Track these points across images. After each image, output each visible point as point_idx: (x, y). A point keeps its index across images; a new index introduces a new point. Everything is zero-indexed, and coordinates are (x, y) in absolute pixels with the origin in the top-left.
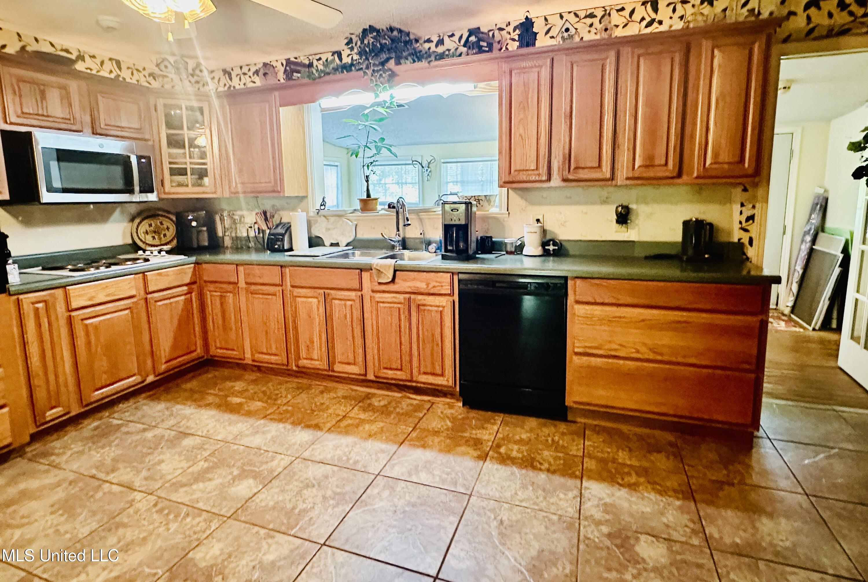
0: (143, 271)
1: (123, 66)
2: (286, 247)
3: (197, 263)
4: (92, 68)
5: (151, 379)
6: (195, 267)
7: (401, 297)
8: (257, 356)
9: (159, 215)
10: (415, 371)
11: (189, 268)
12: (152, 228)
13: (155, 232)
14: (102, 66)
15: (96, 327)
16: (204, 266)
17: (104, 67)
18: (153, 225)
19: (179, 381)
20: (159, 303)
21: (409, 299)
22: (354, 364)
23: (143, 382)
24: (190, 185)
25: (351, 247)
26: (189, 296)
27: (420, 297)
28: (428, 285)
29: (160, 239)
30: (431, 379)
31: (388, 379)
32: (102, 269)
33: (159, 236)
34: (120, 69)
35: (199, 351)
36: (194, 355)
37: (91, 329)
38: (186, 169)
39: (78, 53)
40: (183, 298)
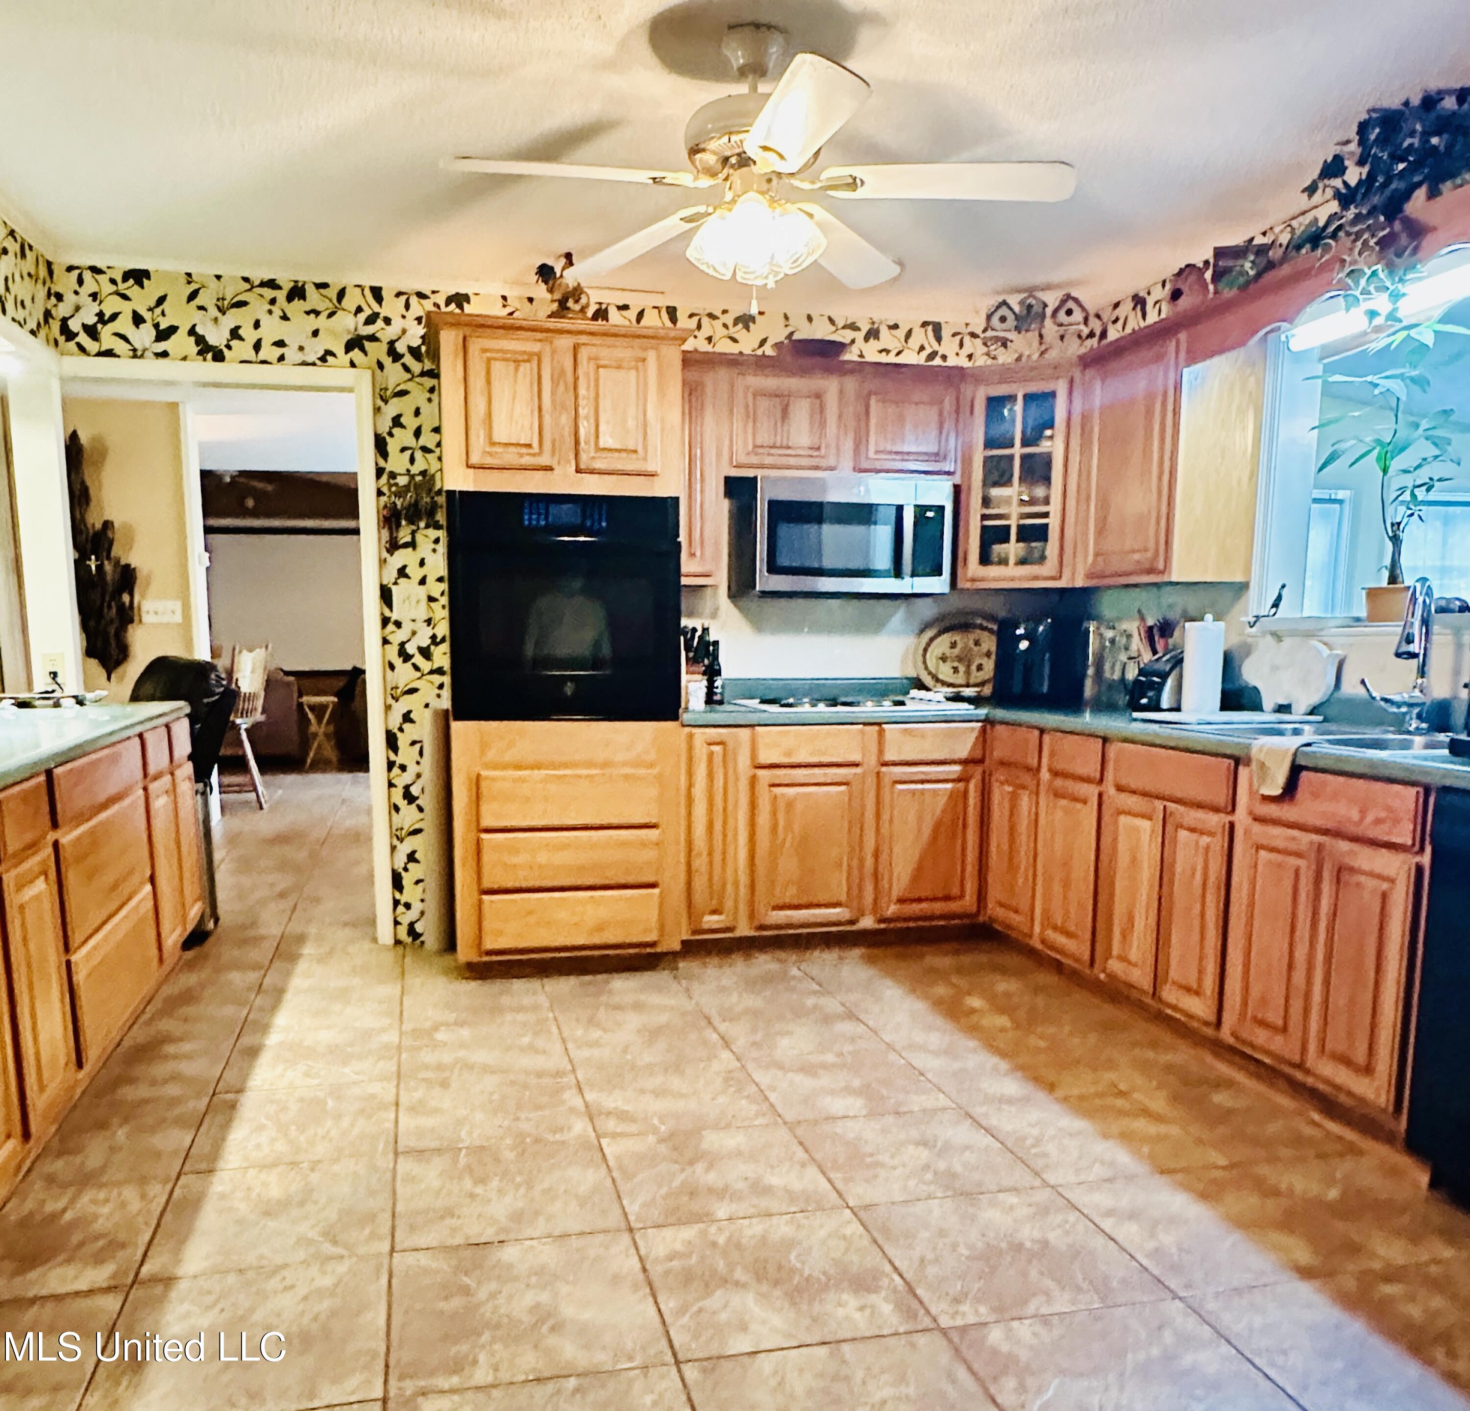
0: (879, 721)
1: (946, 333)
2: (1165, 704)
3: (988, 722)
4: (889, 348)
5: (867, 923)
6: (983, 731)
7: (1306, 839)
8: (1051, 935)
9: (975, 626)
10: (1312, 1047)
11: (973, 729)
12: (956, 651)
13: (960, 659)
14: (906, 341)
15: (790, 804)
16: (999, 728)
17: (910, 341)
18: (960, 645)
19: (925, 949)
20: (900, 787)
21: (1320, 847)
22: (1197, 993)
23: (852, 922)
24: (1012, 561)
25: (1320, 718)
26: (961, 785)
27: (1344, 846)
28: (1363, 812)
29: (968, 673)
30: (1343, 1076)
31: (1252, 1046)
32: (821, 707)
33: (968, 667)
34: (939, 339)
35: (968, 902)
36: (954, 906)
37: (782, 806)
38: (1008, 527)
39: (868, 327)
40: (949, 786)
